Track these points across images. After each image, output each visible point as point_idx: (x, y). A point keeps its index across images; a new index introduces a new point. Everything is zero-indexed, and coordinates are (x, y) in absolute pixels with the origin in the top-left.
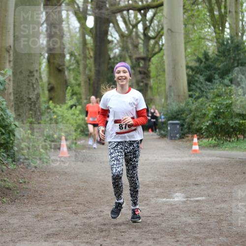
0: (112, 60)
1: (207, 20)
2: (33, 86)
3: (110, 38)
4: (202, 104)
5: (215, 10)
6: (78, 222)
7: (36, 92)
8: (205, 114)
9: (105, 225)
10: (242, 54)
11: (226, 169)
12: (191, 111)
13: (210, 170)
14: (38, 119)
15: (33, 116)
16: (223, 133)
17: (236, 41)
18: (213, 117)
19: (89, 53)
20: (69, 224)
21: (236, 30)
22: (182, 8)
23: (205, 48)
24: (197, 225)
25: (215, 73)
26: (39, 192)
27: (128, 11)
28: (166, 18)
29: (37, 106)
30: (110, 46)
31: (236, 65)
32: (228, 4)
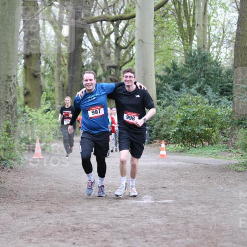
0: (85, 68)
1: (176, 32)
2: (10, 91)
3: (83, 47)
4: (169, 111)
5: (184, 23)
6: (51, 221)
7: (13, 97)
8: (172, 121)
9: (77, 224)
10: (209, 65)
11: (192, 174)
12: (159, 118)
13: (177, 174)
14: (15, 122)
15: (10, 119)
16: (189, 140)
17: (203, 52)
18: (180, 124)
19: (64, 61)
20: (43, 223)
21: (204, 42)
22: (153, 20)
23: (173, 58)
24: (166, 226)
25: (182, 83)
26: (15, 191)
27: (101, 21)
28: (137, 29)
29: (13, 110)
30: (84, 54)
31: (202, 75)
32: (196, 17)
